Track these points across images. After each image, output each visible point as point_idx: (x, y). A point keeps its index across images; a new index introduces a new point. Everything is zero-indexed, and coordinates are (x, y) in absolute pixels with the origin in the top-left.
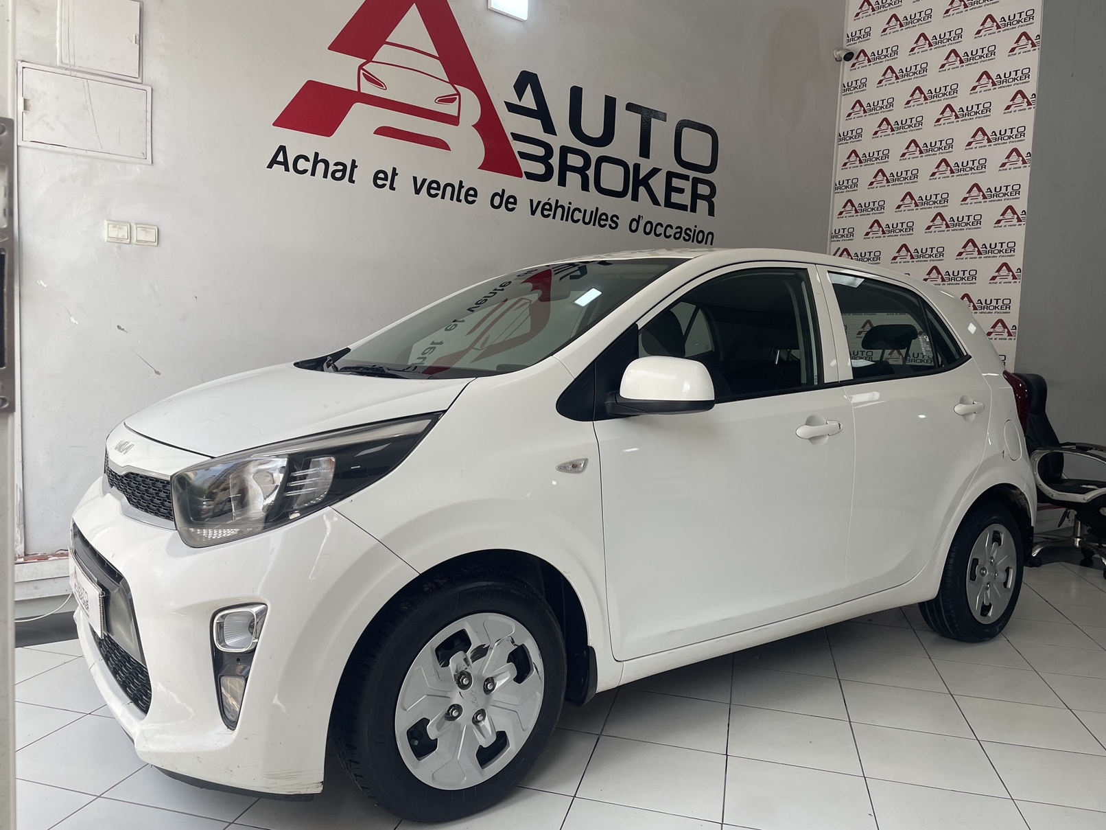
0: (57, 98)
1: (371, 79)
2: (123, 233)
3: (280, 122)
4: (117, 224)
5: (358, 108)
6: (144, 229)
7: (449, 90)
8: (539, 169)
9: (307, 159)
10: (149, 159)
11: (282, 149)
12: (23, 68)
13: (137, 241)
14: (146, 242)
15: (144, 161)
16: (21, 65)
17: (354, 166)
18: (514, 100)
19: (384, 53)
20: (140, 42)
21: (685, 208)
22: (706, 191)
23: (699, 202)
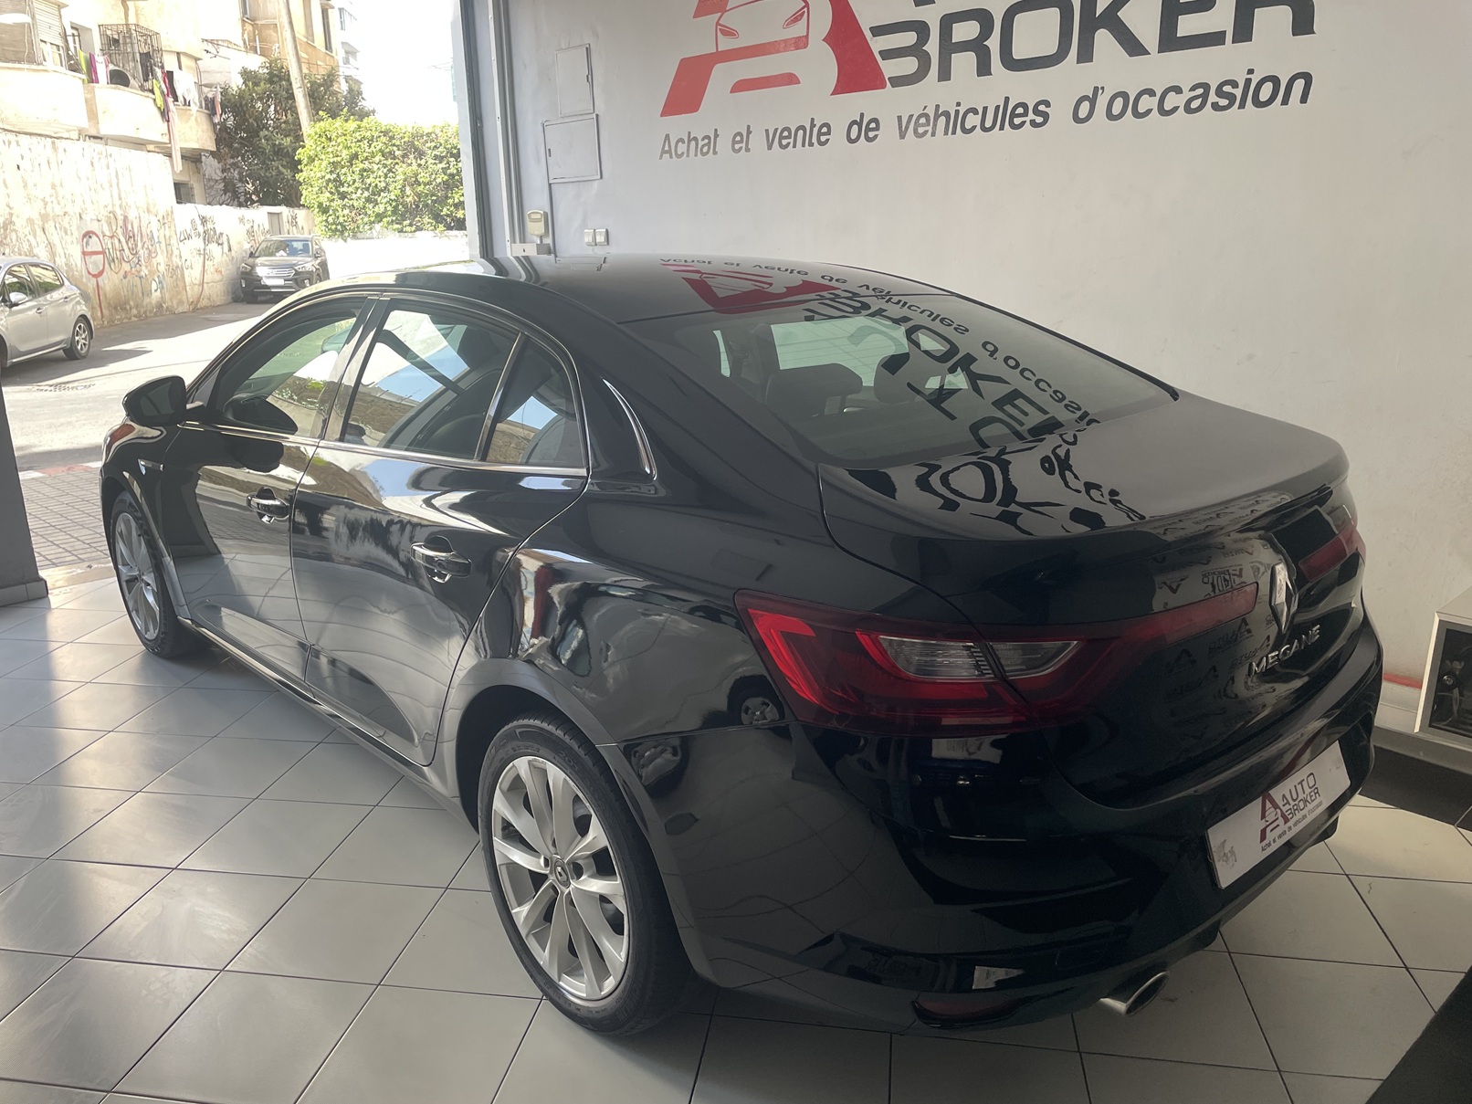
0: (561, 142)
2: (591, 238)
3: (665, 112)
4: (589, 231)
5: (717, 70)
6: (600, 233)
9: (684, 142)
10: (600, 175)
11: (667, 136)
13: (598, 243)
14: (602, 243)
15: (597, 177)
16: (545, 124)
17: (716, 135)
20: (590, 80)
21: (1216, 39)
23: (1260, 15)
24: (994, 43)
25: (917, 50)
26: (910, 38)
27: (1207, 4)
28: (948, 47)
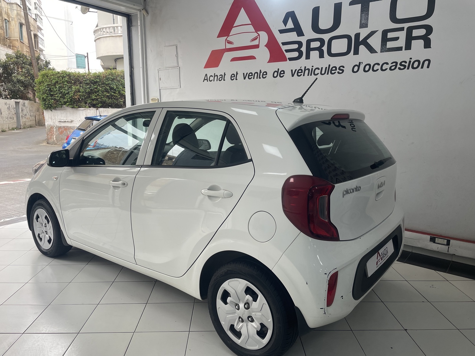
0: (164, 76)
1: (230, 42)
3: (206, 67)
5: (226, 54)
7: (256, 35)
8: (296, 54)
9: (212, 76)
10: (180, 87)
11: (206, 75)
16: (159, 70)
17: (225, 75)
18: (283, 27)
19: (234, 31)
20: (177, 56)
21: (400, 49)
22: (422, 32)
23: (414, 42)
24: (325, 48)
25: (298, 50)
26: (296, 46)
27: (397, 39)
28: (309, 49)
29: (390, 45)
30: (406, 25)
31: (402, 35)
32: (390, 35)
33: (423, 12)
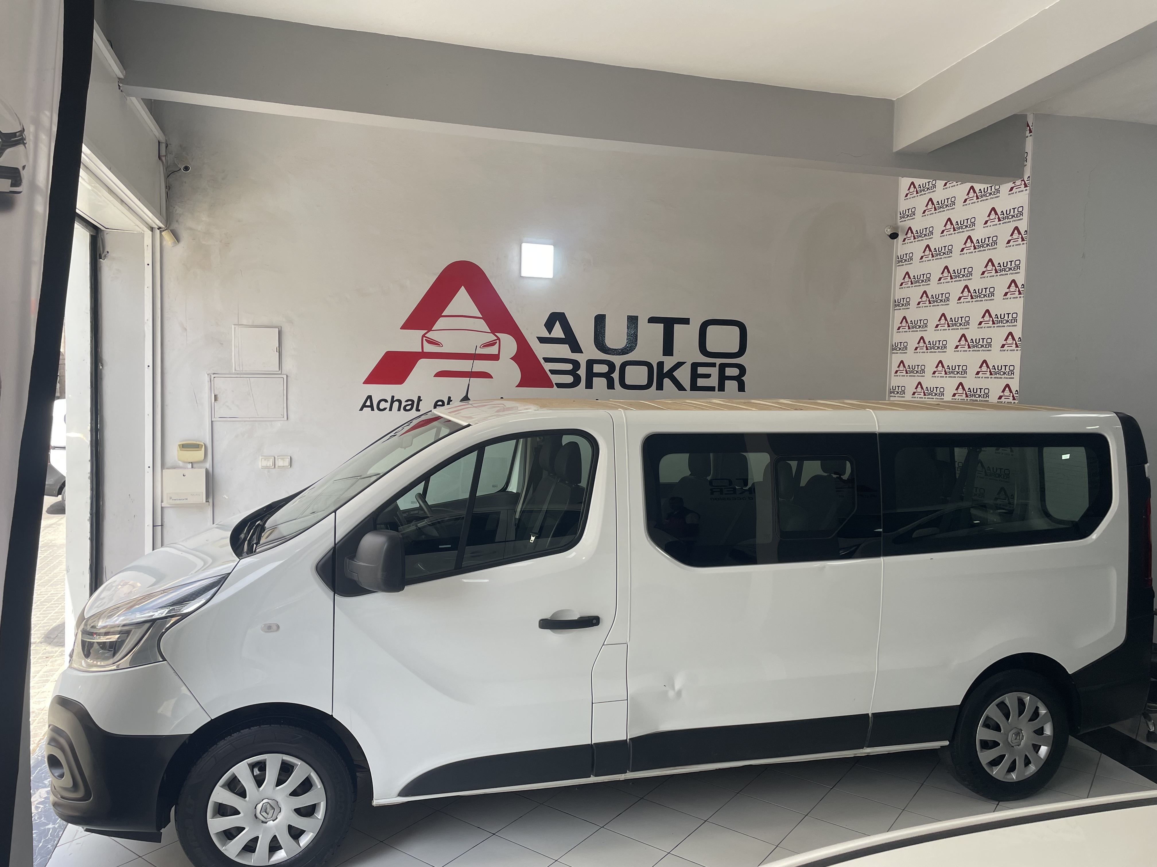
0: (233, 391)
1: (431, 342)
2: (270, 463)
3: (368, 381)
4: (267, 458)
5: (422, 363)
6: (283, 459)
7: (492, 337)
8: (569, 379)
9: (386, 401)
10: (286, 417)
11: (370, 397)
12: (214, 377)
13: (278, 466)
14: (283, 466)
15: (282, 419)
16: (213, 376)
17: (419, 399)
18: (545, 334)
19: (441, 323)
20: (279, 351)
21: (712, 389)
22: (735, 372)
23: (727, 382)
24: (616, 375)
25: (573, 372)
26: (569, 367)
27: (708, 376)
28: (591, 375)
29: (701, 382)
30: (718, 361)
31: (714, 372)
32: (701, 370)
33: (736, 349)
